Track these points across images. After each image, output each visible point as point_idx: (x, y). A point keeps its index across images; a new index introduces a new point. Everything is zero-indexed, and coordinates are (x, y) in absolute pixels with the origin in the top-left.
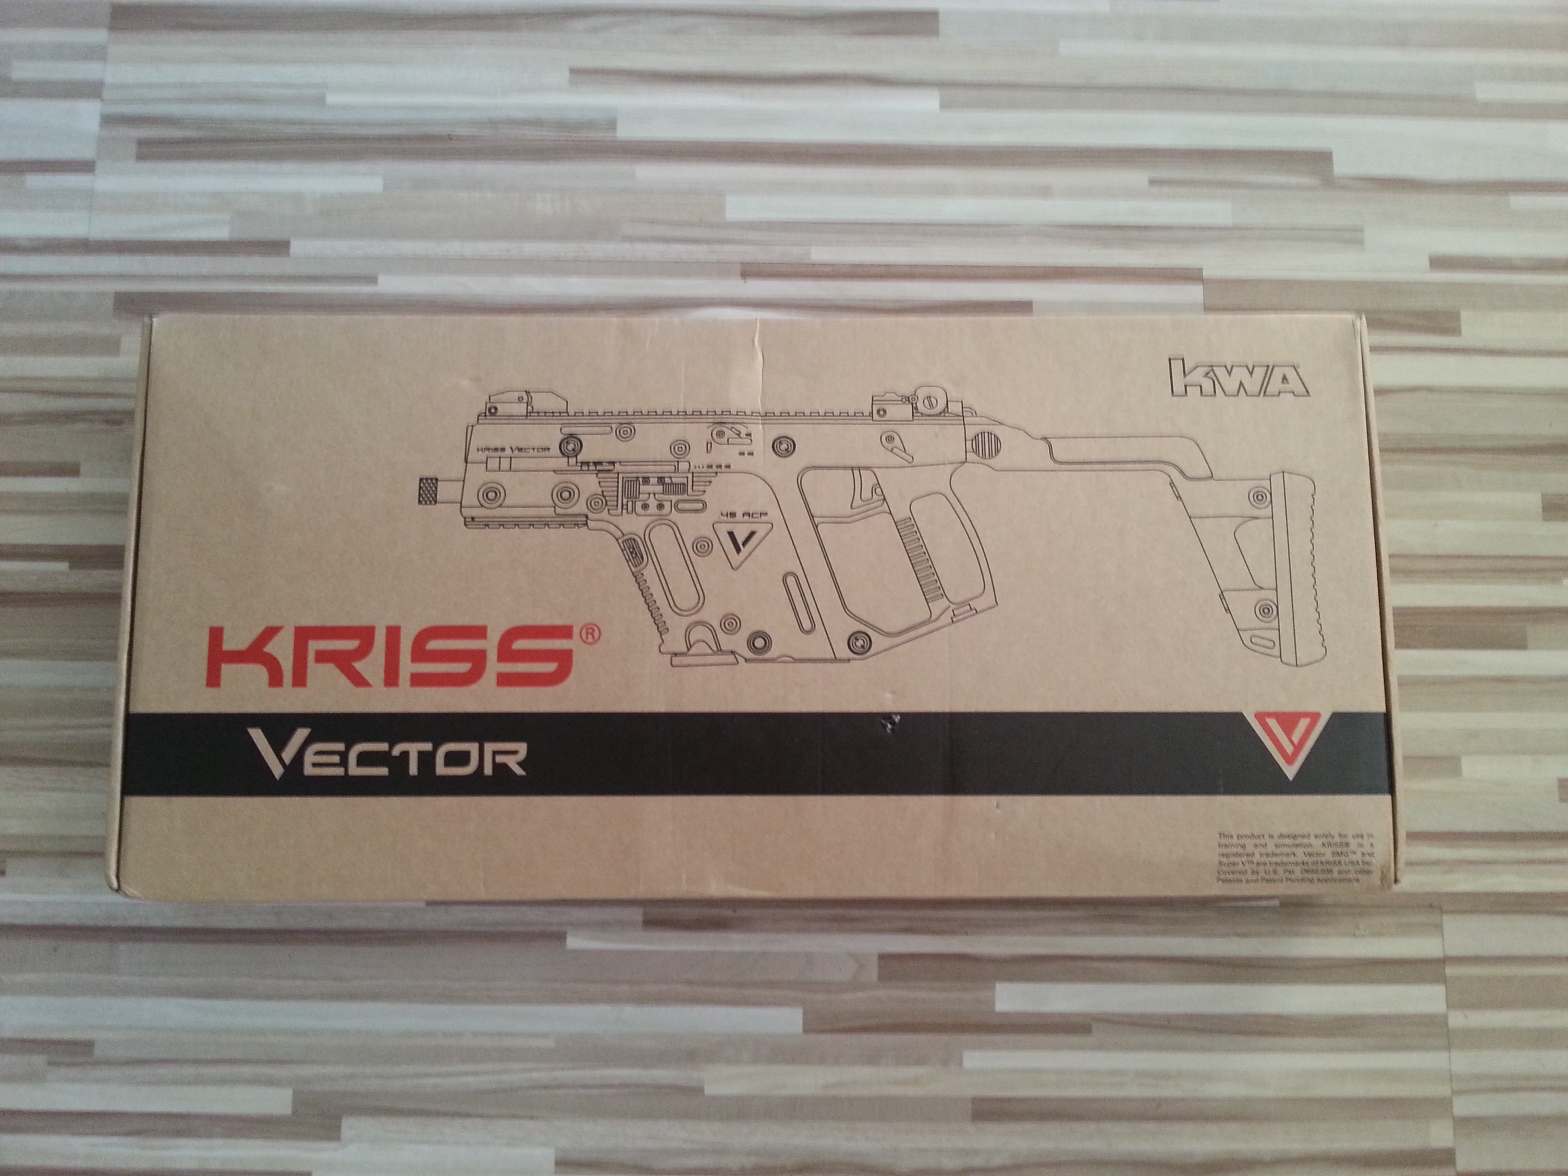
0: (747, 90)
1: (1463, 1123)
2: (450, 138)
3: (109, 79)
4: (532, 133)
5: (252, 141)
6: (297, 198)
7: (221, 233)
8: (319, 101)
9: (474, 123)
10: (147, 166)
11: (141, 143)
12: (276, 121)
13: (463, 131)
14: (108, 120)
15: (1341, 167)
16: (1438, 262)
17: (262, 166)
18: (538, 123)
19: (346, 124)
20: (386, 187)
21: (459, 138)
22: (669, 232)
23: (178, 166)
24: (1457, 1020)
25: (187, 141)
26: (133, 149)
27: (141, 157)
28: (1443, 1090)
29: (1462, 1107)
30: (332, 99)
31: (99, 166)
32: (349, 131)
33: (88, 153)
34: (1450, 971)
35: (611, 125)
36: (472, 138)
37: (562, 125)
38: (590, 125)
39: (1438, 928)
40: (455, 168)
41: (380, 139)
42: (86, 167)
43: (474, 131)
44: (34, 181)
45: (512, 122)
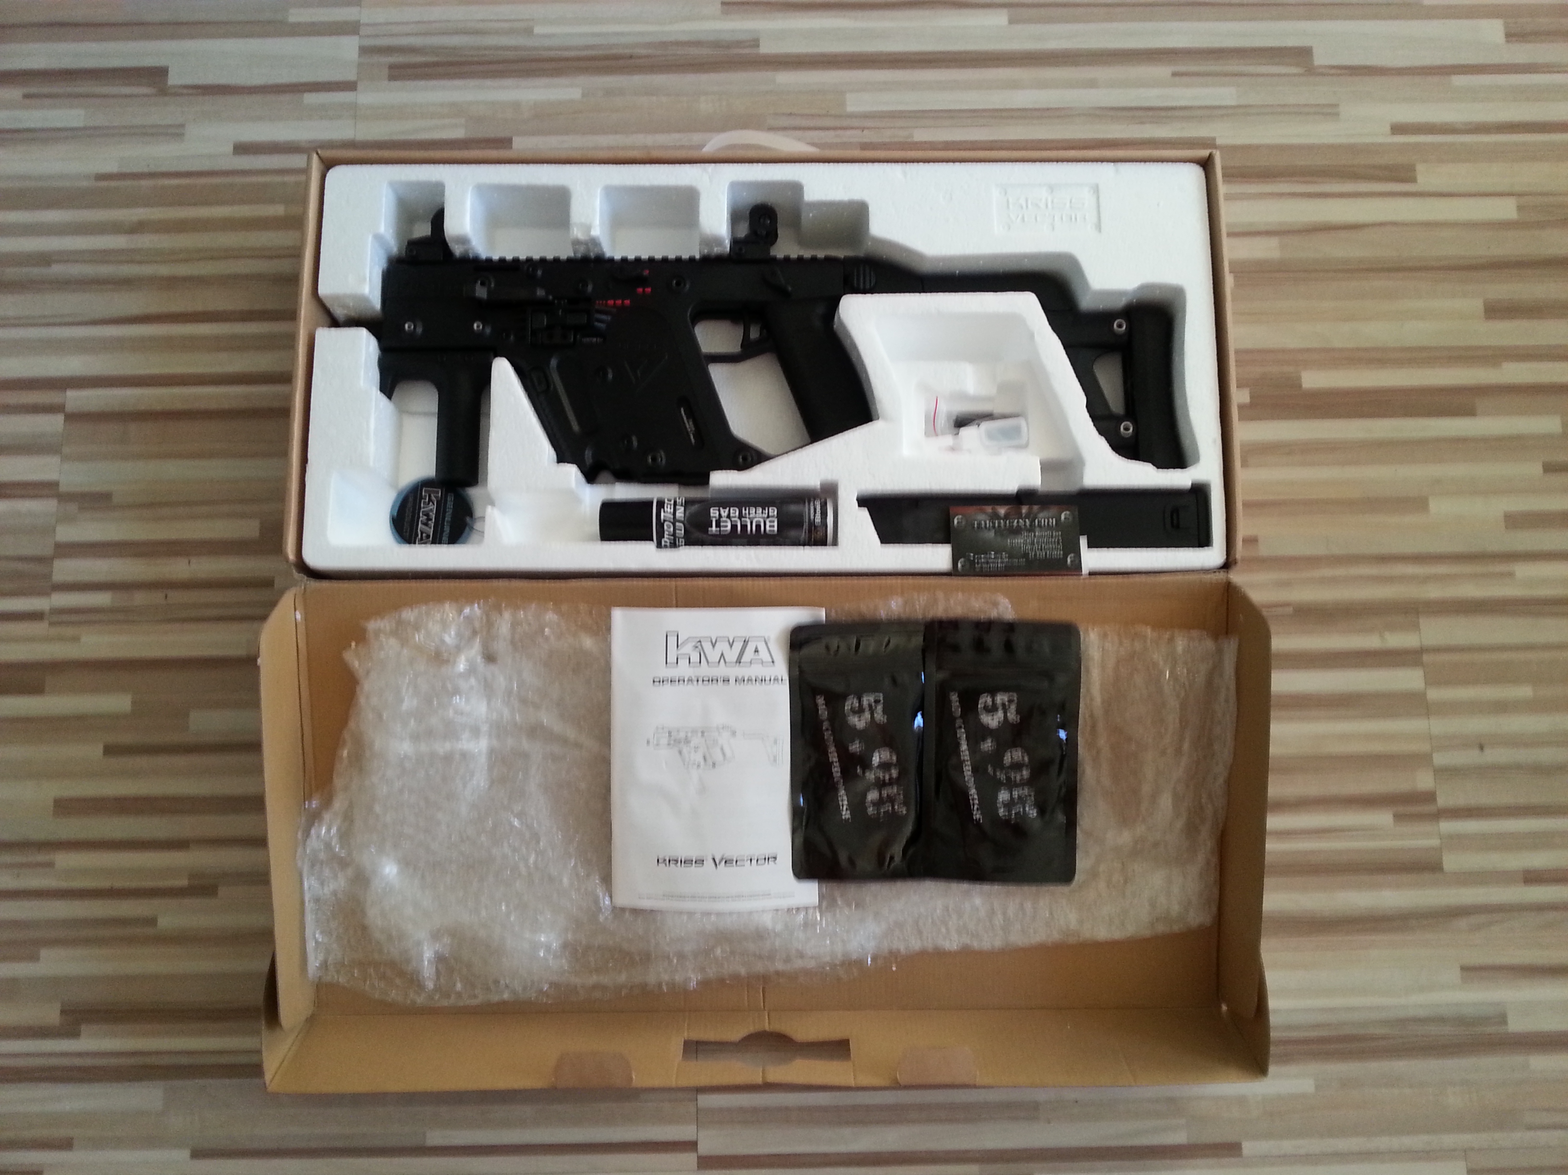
0: (859, 14)
1: (1442, 772)
2: (631, 57)
3: (364, 19)
4: (694, 51)
5: (479, 63)
6: (516, 106)
7: (459, 133)
8: (529, 32)
9: (649, 45)
10: (398, 84)
11: (392, 67)
12: (498, 48)
13: (643, 52)
14: (364, 51)
15: (1320, 59)
16: (1398, 129)
17: (488, 82)
18: (698, 44)
19: (550, 49)
20: (583, 95)
21: (639, 57)
22: (804, 123)
23: (422, 83)
24: (1434, 694)
25: (426, 65)
26: (386, 72)
27: (392, 78)
28: (1425, 747)
29: (1440, 759)
30: (538, 30)
31: (360, 87)
32: (552, 54)
33: (351, 76)
34: (1426, 658)
35: (755, 43)
36: (648, 56)
37: (717, 44)
38: (739, 44)
39: (1416, 627)
40: (638, 80)
41: (579, 59)
42: (350, 86)
43: (650, 51)
44: (311, 98)
45: (678, 44)
